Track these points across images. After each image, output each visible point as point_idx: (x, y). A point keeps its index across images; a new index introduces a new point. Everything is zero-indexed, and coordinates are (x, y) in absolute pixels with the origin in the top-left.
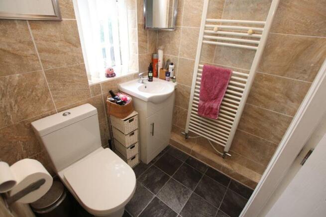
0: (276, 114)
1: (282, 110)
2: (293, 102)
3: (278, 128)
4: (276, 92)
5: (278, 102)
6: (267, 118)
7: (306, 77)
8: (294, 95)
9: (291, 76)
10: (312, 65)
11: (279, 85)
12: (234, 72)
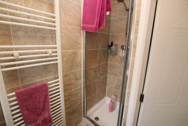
0: (76, 90)
1: (77, 86)
2: (79, 80)
3: (78, 95)
4: (72, 80)
5: (74, 84)
6: (74, 95)
7: (79, 67)
8: (78, 77)
9: (75, 70)
10: (79, 62)
11: (72, 76)
12: (49, 83)
